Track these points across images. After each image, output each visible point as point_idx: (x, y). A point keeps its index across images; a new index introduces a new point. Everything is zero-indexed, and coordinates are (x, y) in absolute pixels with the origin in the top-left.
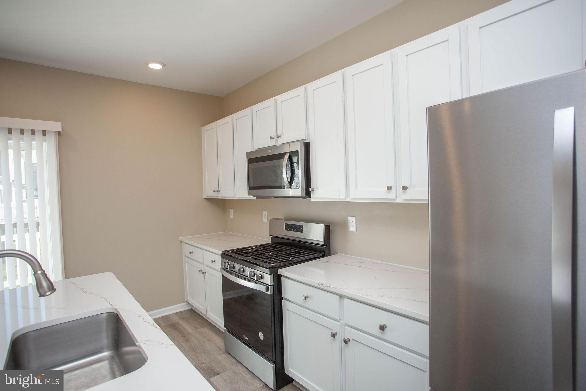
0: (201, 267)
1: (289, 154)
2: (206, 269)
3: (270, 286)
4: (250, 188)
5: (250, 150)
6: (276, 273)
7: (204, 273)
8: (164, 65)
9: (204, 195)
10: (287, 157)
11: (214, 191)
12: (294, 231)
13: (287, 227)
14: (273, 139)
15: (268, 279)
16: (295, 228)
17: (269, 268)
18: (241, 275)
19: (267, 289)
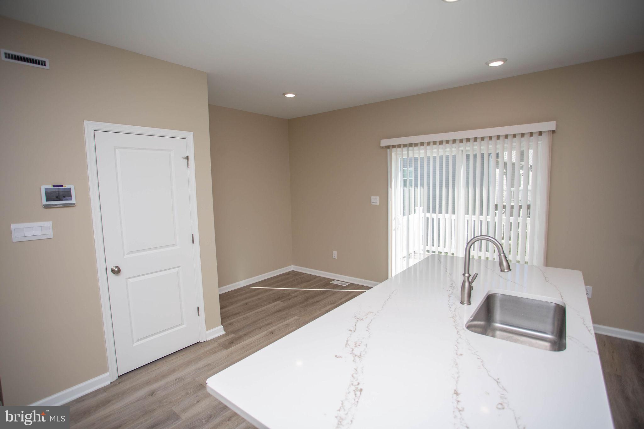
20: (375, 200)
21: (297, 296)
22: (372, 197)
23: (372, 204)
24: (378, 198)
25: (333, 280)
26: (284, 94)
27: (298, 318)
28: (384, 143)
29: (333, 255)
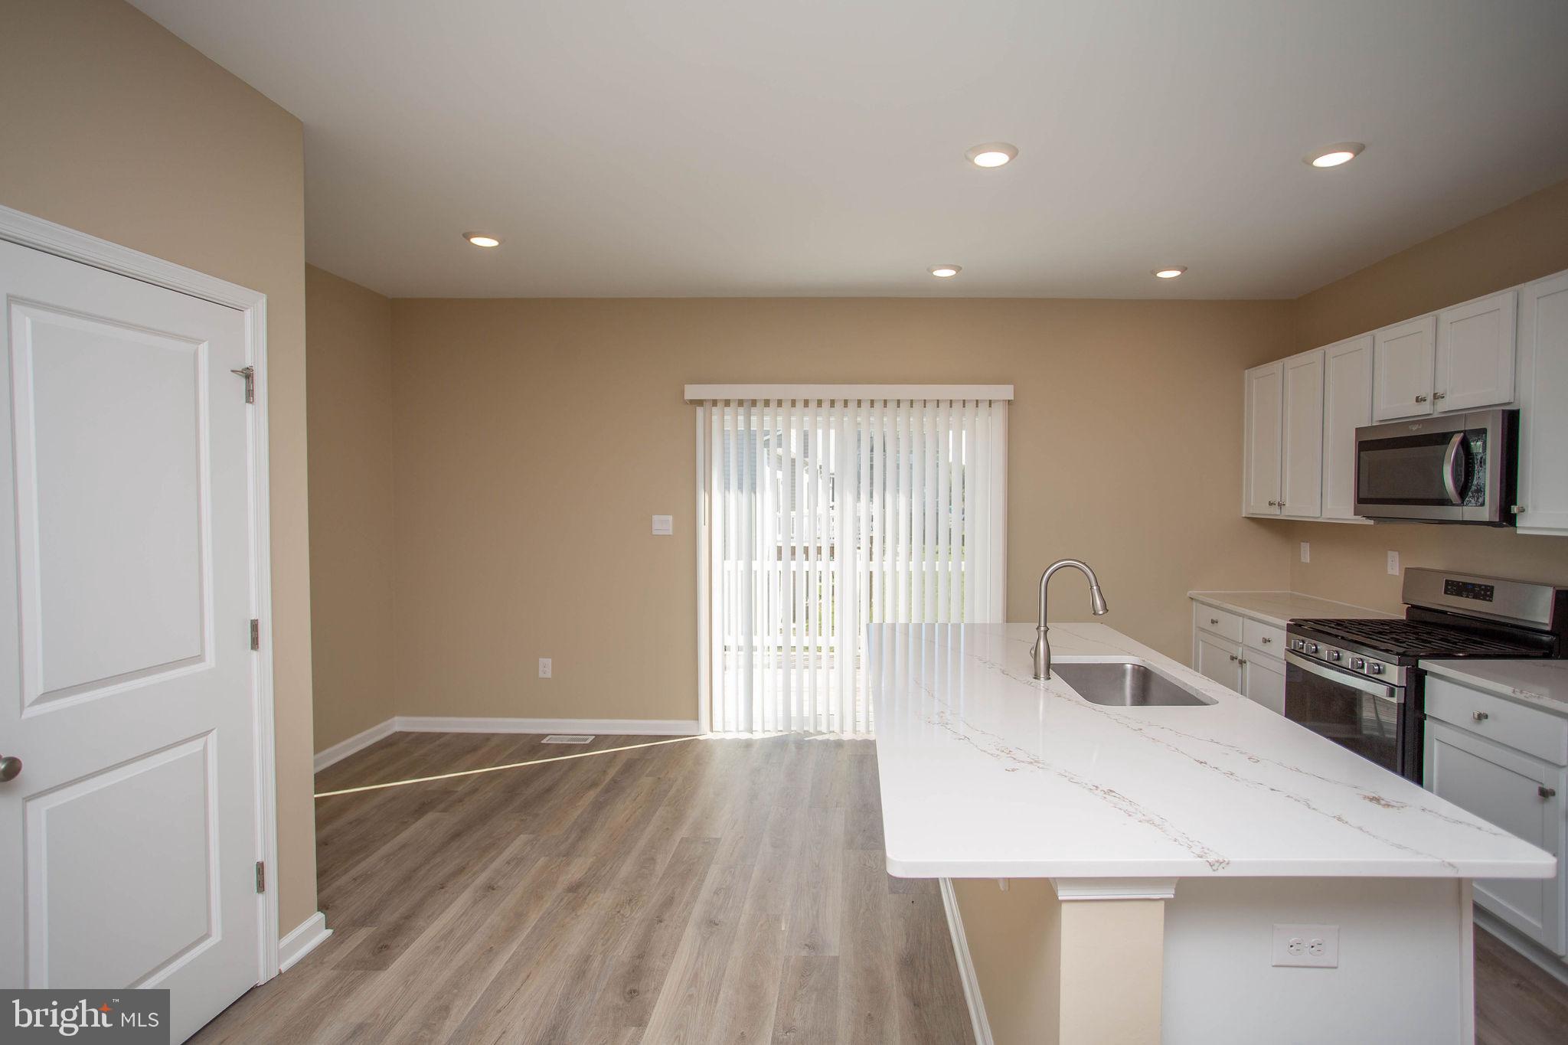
0: (1239, 652)
1: (1462, 434)
2: (1248, 656)
3: (1397, 686)
4: (1360, 500)
5: (1365, 423)
6: (1413, 666)
7: (1242, 662)
8: (1184, 270)
9: (1244, 511)
10: (1456, 439)
11: (1271, 504)
12: (1467, 597)
13: (1450, 587)
14: (1425, 400)
15: (1394, 673)
16: (1473, 591)
17: (1398, 654)
18: (1335, 664)
19: (1392, 694)
20: (663, 524)
21: (477, 789)
22: (655, 518)
23: (655, 533)
24: (670, 518)
25: (545, 736)
26: (467, 236)
27: (531, 836)
28: (692, 392)
29: (541, 668)
